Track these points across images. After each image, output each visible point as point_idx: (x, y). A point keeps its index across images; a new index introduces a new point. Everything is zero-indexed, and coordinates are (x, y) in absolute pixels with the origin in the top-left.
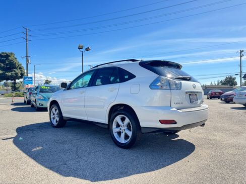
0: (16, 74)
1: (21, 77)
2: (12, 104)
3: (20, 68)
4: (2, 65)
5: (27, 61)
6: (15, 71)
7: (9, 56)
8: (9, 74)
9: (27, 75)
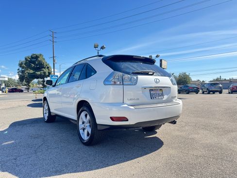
0: (45, 73)
1: (49, 76)
2: (33, 101)
3: (48, 68)
4: (33, 65)
5: (54, 61)
6: (43, 70)
7: (38, 57)
8: (39, 73)
9: (54, 74)
